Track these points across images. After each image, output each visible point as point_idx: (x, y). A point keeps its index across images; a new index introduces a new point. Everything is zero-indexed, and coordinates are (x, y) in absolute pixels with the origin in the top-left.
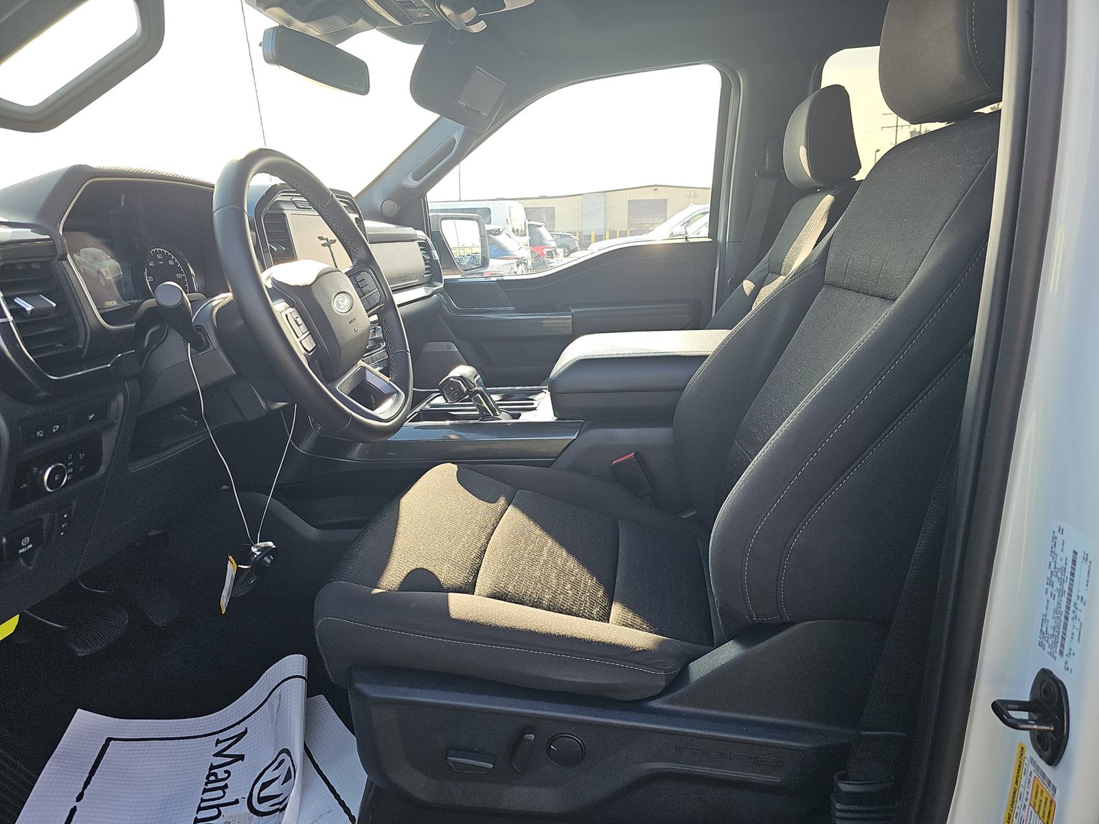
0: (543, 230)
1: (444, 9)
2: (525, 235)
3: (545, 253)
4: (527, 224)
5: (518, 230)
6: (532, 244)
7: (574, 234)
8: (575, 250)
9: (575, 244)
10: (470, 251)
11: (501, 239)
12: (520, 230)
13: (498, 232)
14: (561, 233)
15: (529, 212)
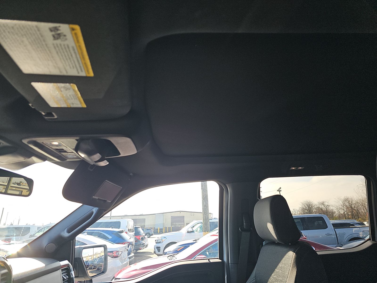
0: (140, 229)
1: (80, 154)
2: (133, 232)
3: (140, 238)
4: (134, 227)
5: (130, 229)
6: (135, 235)
7: (152, 228)
8: (152, 235)
9: (152, 233)
10: (99, 255)
11: (124, 235)
12: (131, 229)
13: (122, 232)
14: (147, 228)
15: (135, 221)
